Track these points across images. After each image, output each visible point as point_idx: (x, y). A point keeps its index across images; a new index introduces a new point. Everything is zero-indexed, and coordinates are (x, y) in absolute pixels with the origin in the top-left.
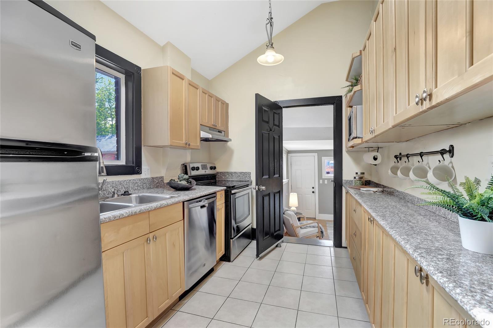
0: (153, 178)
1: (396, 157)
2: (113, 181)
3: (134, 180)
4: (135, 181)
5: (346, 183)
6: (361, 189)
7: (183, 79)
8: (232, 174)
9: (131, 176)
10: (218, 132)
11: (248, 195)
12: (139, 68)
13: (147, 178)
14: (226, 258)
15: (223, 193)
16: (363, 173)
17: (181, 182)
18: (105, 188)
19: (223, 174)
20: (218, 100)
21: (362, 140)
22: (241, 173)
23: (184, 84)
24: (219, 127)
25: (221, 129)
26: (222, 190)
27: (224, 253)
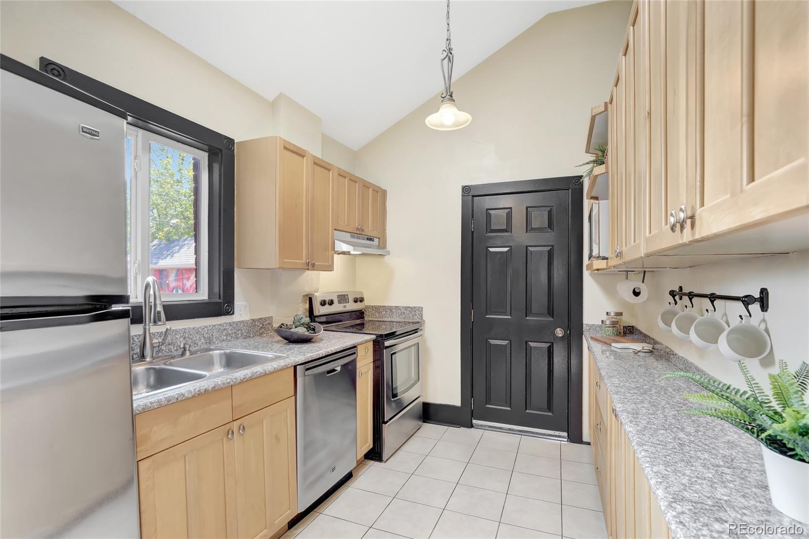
0: (253, 320)
1: (672, 294)
2: (184, 329)
3: (220, 325)
4: (223, 326)
5: (589, 329)
6: (612, 344)
7: (303, 157)
8: (391, 310)
9: (216, 318)
10: (367, 239)
11: (416, 346)
12: (231, 141)
13: (243, 321)
14: (375, 454)
15: (370, 346)
16: (621, 314)
17: (296, 330)
18: (172, 340)
19: (377, 309)
20: (366, 185)
21: (607, 263)
22: (406, 308)
23: (306, 163)
24: (369, 232)
25: (371, 234)
26: (367, 341)
27: (372, 446)
